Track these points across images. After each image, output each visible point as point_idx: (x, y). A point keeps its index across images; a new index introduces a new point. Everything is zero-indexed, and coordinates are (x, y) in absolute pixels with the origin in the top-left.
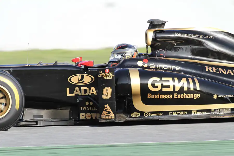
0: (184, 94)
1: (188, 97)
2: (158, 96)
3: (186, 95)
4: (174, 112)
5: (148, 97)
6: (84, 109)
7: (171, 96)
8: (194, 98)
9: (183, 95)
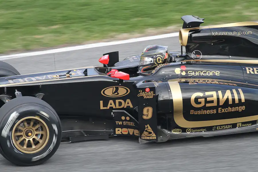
0: (229, 107)
1: (233, 111)
2: (201, 112)
3: (231, 108)
4: (217, 127)
5: (191, 113)
6: (119, 124)
7: (215, 111)
8: (239, 111)
9: (227, 109)
